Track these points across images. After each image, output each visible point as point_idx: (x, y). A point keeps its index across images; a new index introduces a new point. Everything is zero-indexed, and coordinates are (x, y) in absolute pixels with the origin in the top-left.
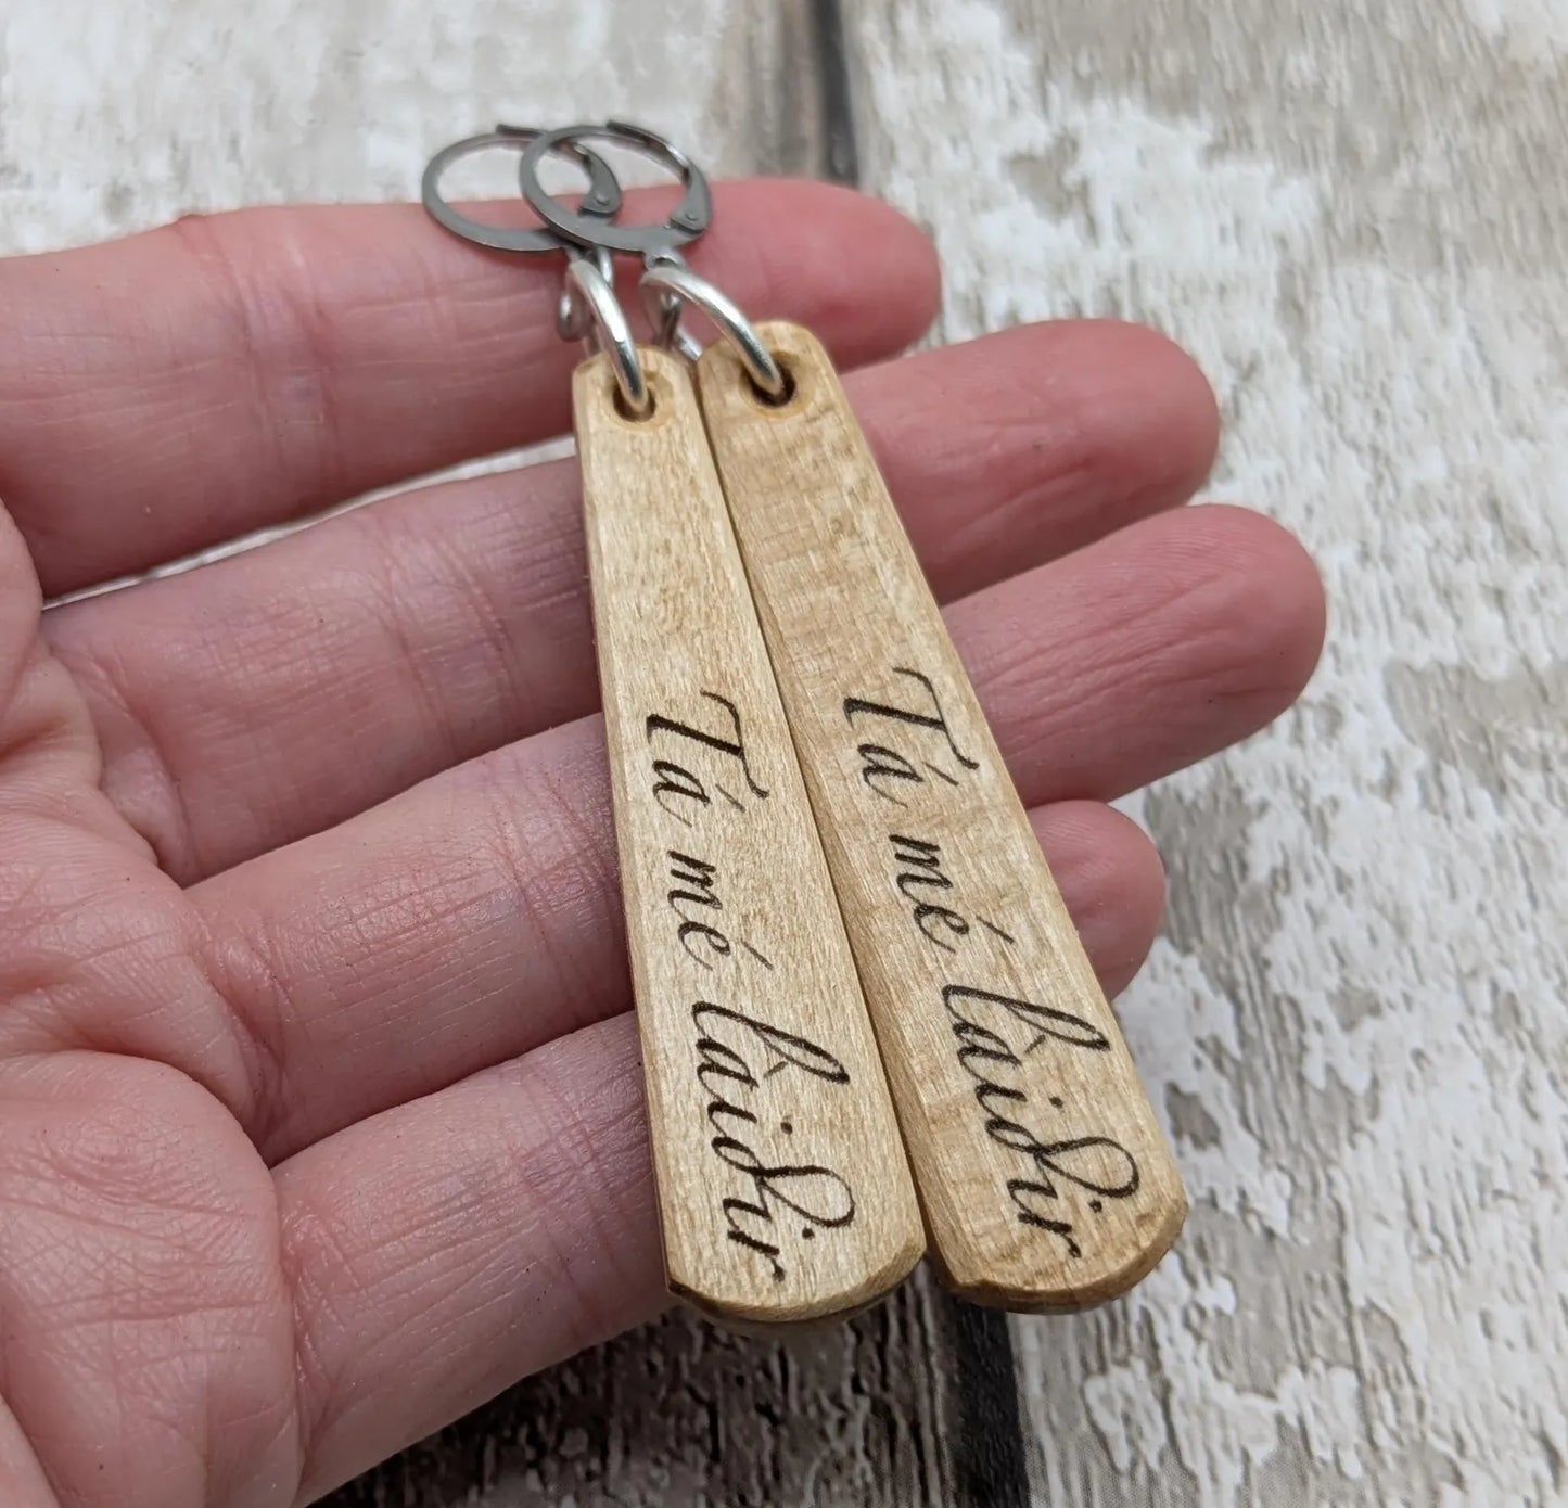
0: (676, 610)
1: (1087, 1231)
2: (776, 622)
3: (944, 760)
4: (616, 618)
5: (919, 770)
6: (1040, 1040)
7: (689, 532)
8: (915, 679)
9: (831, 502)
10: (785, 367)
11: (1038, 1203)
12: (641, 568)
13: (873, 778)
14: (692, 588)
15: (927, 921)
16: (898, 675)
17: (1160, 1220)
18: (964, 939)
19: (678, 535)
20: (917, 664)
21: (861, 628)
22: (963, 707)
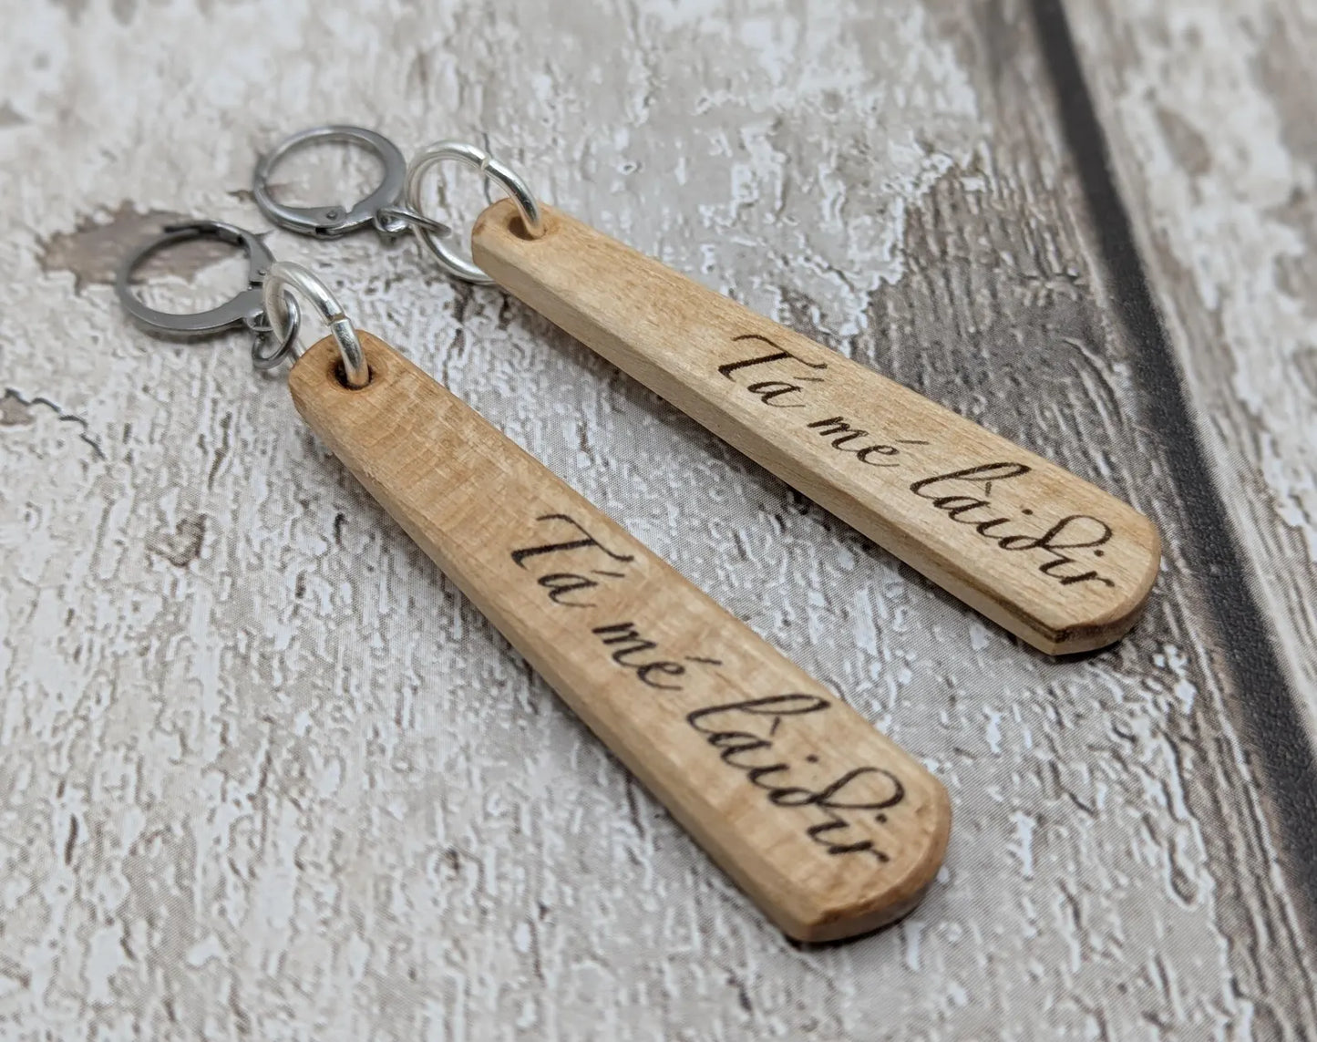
1: (885, 839)
3: (607, 564)
5: (592, 577)
6: (777, 722)
8: (557, 519)
11: (836, 837)
13: (559, 597)
15: (651, 676)
16: (543, 522)
17: (933, 807)
18: (682, 677)
20: (554, 509)
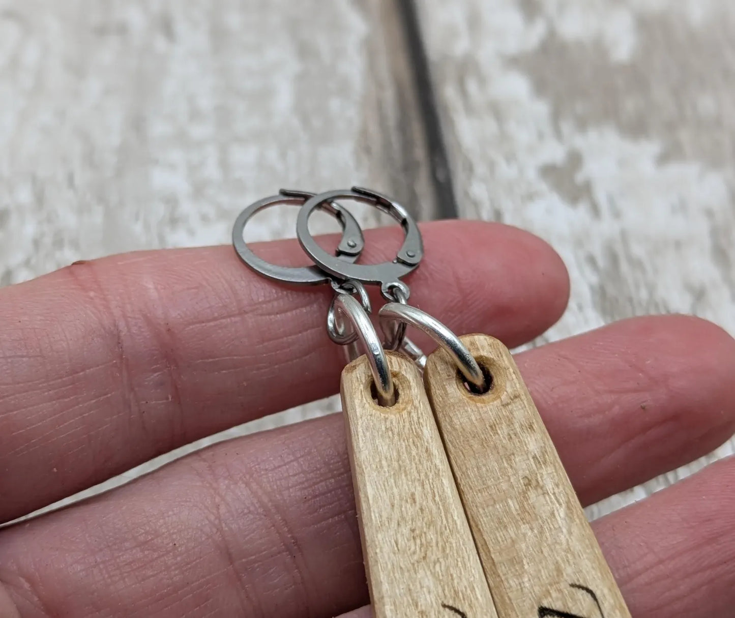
0: (422, 544)
2: (489, 551)
4: (381, 551)
7: (427, 487)
8: (584, 592)
9: (522, 465)
10: (485, 367)
12: (396, 515)
14: (431, 527)
16: (574, 590)
19: (419, 488)
20: (585, 580)
21: (546, 555)
22: (617, 612)
